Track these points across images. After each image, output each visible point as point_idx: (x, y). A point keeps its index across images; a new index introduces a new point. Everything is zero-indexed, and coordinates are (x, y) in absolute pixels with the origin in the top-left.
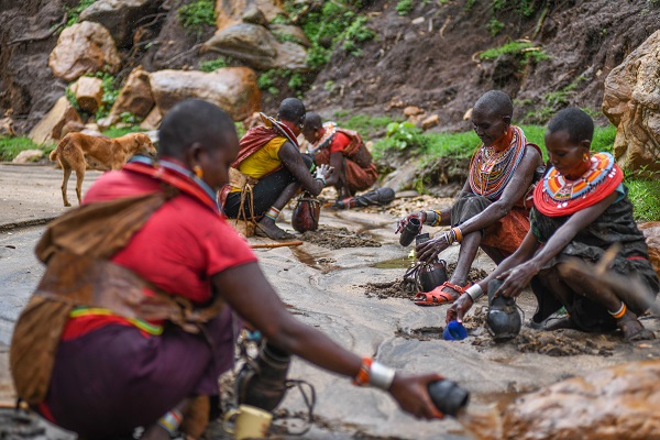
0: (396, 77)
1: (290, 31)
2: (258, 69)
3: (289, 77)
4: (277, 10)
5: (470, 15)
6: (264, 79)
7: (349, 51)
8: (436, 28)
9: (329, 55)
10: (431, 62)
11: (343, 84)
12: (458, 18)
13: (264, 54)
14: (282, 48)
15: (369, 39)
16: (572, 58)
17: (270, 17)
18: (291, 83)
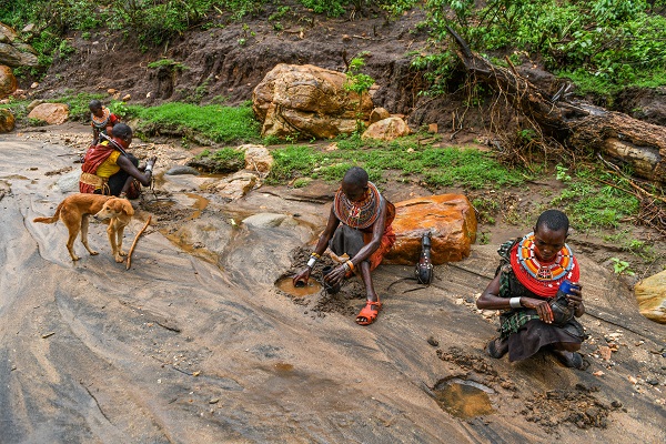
0: (95, 73)
1: (25, 46)
2: (12, 66)
3: (30, 69)
4: (14, 35)
5: (126, 43)
6: (16, 71)
7: (63, 58)
8: (110, 48)
9: (51, 59)
10: (113, 66)
11: (64, 74)
12: (121, 44)
13: (13, 58)
14: (23, 55)
15: (73, 52)
16: (200, 69)
17: (12, 39)
18: (32, 73)
